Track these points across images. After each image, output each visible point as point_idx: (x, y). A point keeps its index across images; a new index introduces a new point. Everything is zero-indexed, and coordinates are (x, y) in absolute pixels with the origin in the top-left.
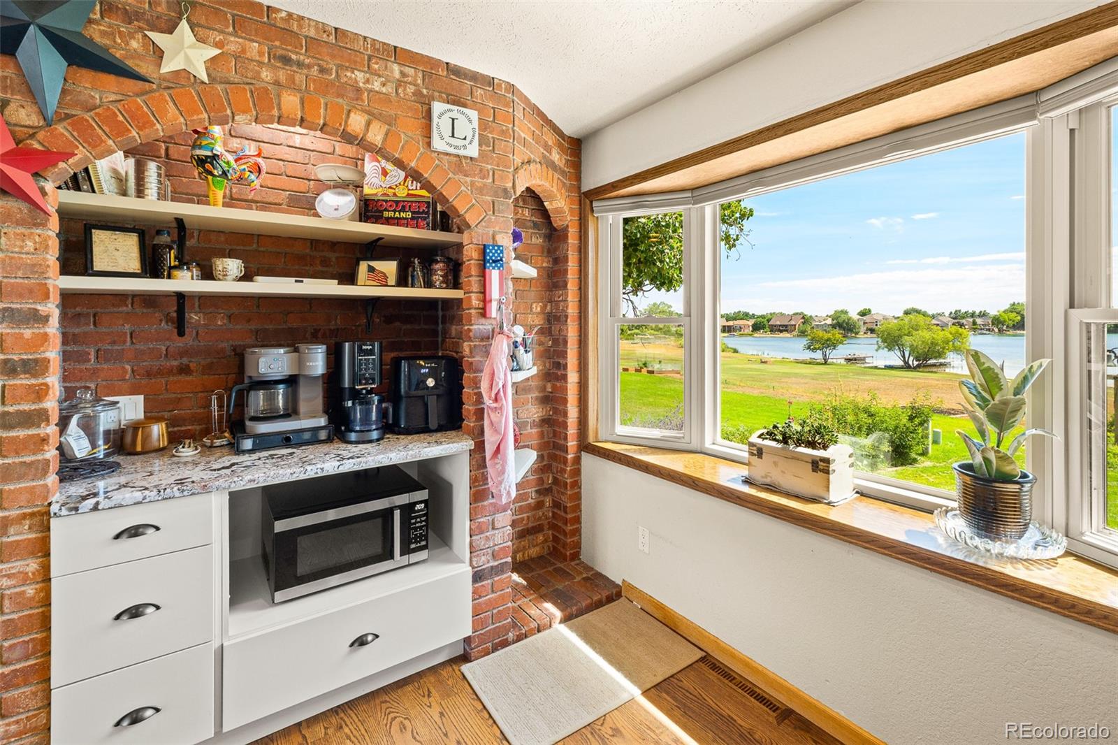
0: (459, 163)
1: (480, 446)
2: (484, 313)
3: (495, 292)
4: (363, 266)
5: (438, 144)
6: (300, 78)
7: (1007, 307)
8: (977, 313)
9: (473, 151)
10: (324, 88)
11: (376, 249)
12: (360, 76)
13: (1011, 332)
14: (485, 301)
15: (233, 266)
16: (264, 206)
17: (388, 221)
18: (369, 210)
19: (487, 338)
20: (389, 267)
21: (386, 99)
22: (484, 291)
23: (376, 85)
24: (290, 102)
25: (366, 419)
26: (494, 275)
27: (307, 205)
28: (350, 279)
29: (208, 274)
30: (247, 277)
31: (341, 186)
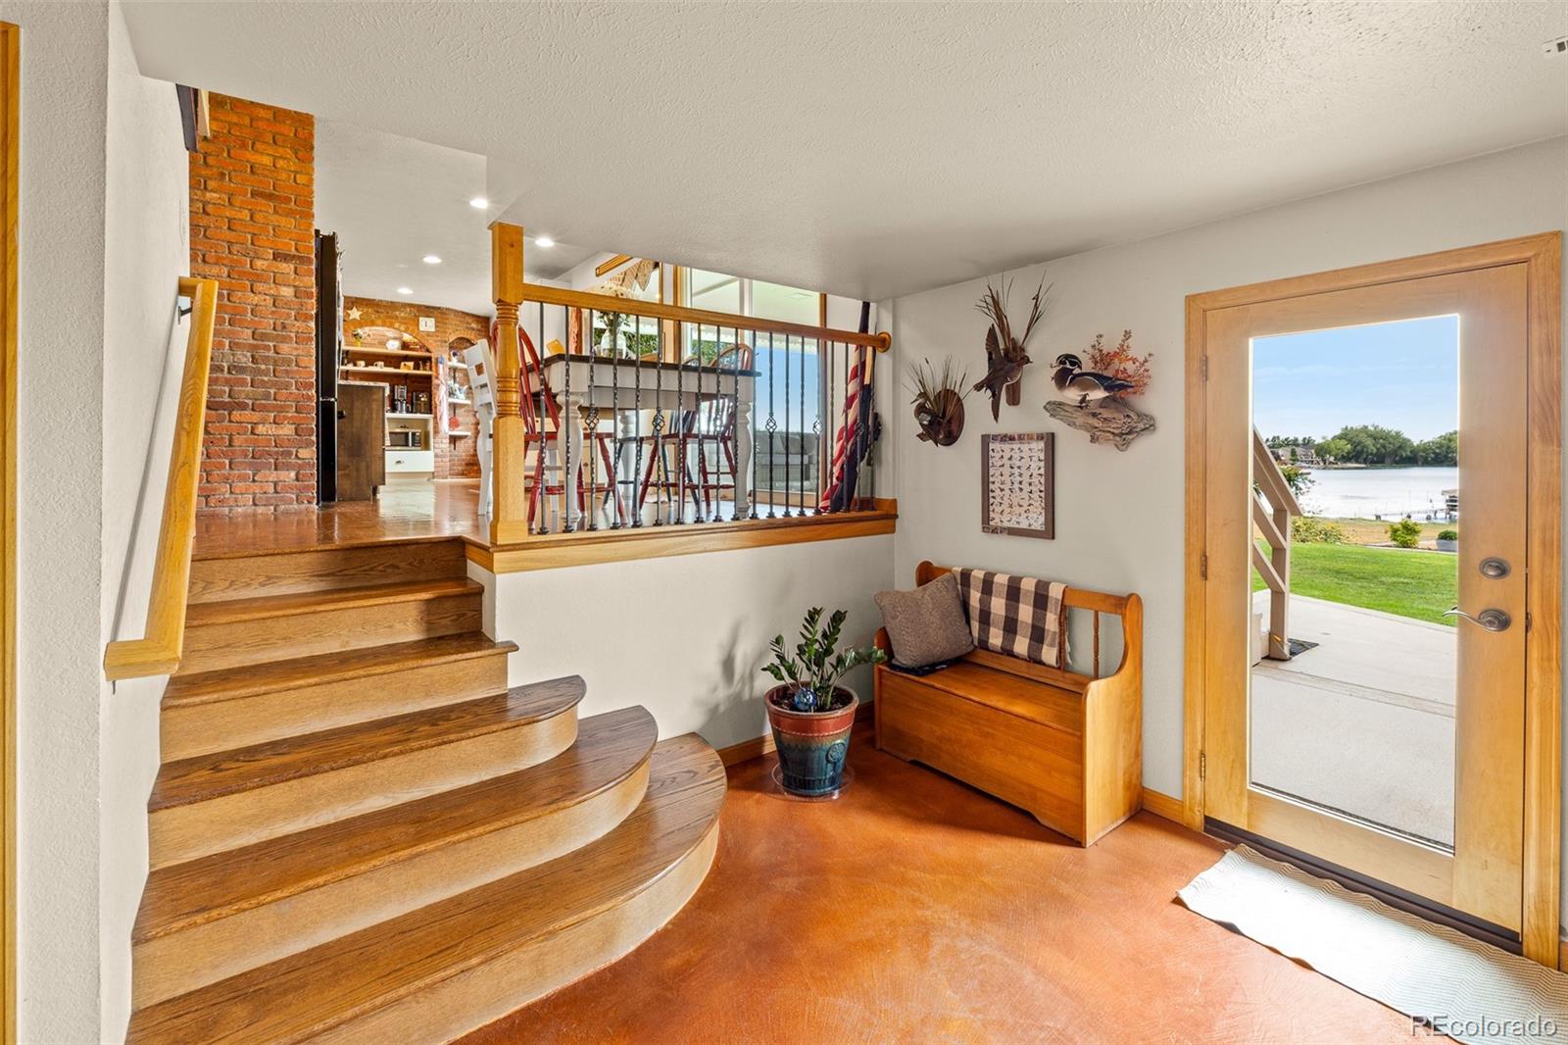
0: (429, 334)
1: (435, 417)
2: (437, 378)
3: (441, 371)
4: (402, 364)
5: (421, 329)
6: (382, 316)
7: (1338, 432)
8: (1300, 441)
9: (433, 330)
10: (388, 317)
11: (406, 358)
12: (397, 313)
13: (1340, 465)
14: (438, 374)
15: (363, 363)
16: (371, 345)
17: (411, 349)
18: (405, 346)
19: (438, 385)
20: (411, 364)
21: (405, 318)
22: (437, 371)
23: (402, 315)
24: (379, 322)
25: (402, 408)
26: (441, 366)
27: (383, 344)
28: (399, 367)
29: (355, 365)
30: (366, 366)
31: (395, 339)
